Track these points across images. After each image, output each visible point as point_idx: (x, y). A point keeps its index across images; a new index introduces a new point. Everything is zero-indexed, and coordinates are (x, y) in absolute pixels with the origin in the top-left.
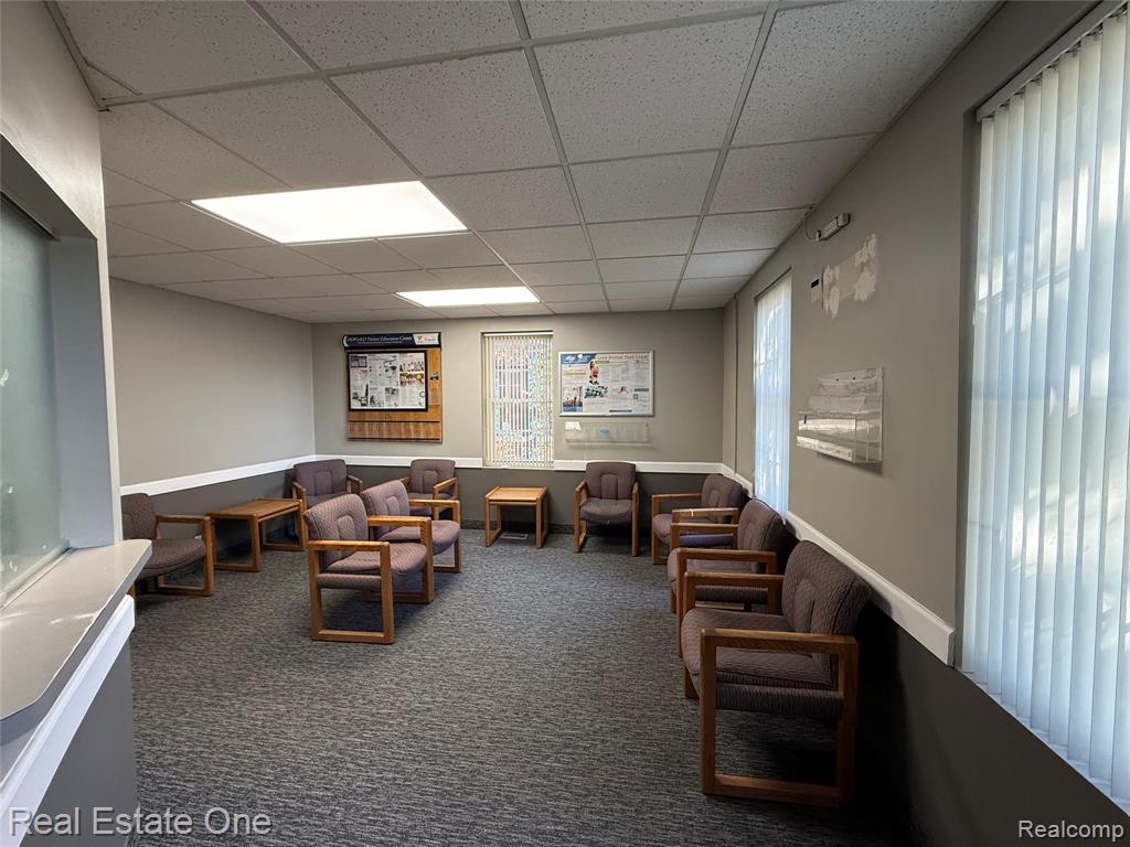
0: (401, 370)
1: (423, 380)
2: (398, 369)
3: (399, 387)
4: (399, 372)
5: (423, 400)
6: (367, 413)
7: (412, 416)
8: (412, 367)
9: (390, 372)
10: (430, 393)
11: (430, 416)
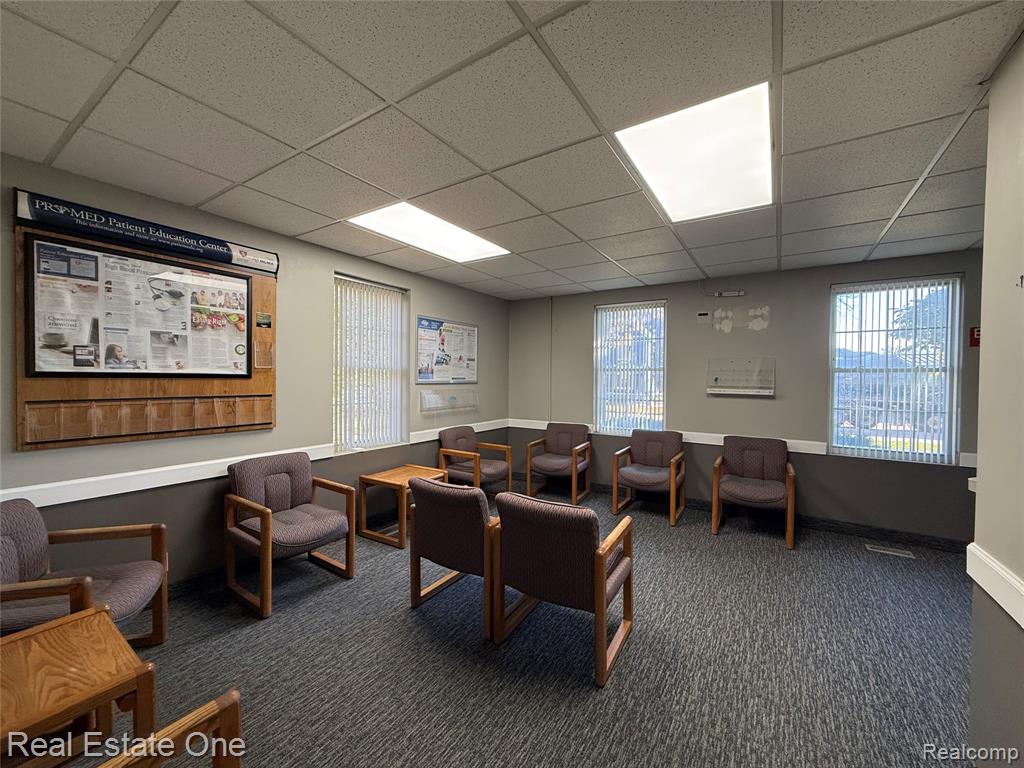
0: (194, 300)
1: (244, 326)
2: (188, 297)
3: (189, 332)
4: (189, 305)
5: (243, 359)
6: (92, 382)
7: (217, 387)
8: (221, 300)
9: (166, 302)
10: (256, 349)
11: (255, 385)
